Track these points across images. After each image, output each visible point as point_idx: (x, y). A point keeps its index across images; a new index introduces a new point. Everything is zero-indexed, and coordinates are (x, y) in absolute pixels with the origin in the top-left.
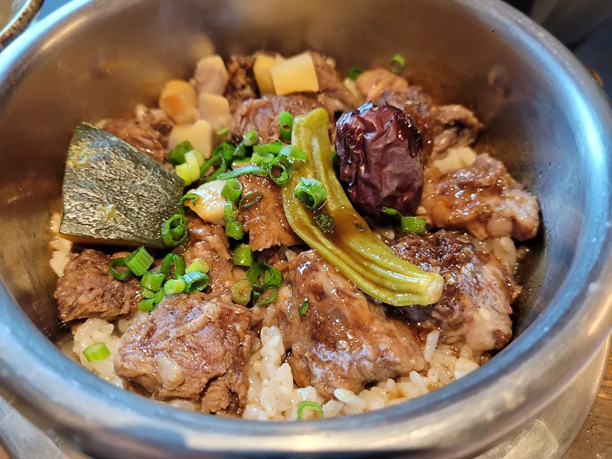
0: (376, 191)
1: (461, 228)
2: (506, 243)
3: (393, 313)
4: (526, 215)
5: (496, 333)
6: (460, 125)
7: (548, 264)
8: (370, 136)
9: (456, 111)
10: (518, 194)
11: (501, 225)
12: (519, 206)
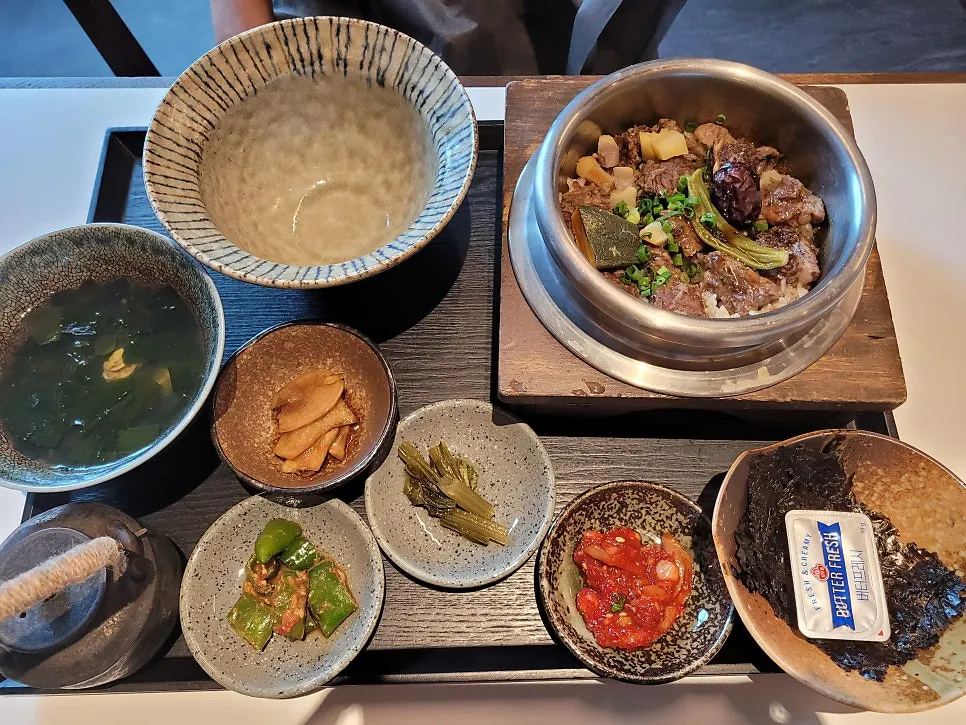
0: (742, 213)
1: (784, 223)
2: (808, 227)
3: (762, 273)
4: (818, 211)
5: (813, 274)
6: (769, 158)
7: (834, 235)
8: (737, 185)
9: (766, 150)
10: (812, 198)
11: (805, 218)
12: (814, 206)
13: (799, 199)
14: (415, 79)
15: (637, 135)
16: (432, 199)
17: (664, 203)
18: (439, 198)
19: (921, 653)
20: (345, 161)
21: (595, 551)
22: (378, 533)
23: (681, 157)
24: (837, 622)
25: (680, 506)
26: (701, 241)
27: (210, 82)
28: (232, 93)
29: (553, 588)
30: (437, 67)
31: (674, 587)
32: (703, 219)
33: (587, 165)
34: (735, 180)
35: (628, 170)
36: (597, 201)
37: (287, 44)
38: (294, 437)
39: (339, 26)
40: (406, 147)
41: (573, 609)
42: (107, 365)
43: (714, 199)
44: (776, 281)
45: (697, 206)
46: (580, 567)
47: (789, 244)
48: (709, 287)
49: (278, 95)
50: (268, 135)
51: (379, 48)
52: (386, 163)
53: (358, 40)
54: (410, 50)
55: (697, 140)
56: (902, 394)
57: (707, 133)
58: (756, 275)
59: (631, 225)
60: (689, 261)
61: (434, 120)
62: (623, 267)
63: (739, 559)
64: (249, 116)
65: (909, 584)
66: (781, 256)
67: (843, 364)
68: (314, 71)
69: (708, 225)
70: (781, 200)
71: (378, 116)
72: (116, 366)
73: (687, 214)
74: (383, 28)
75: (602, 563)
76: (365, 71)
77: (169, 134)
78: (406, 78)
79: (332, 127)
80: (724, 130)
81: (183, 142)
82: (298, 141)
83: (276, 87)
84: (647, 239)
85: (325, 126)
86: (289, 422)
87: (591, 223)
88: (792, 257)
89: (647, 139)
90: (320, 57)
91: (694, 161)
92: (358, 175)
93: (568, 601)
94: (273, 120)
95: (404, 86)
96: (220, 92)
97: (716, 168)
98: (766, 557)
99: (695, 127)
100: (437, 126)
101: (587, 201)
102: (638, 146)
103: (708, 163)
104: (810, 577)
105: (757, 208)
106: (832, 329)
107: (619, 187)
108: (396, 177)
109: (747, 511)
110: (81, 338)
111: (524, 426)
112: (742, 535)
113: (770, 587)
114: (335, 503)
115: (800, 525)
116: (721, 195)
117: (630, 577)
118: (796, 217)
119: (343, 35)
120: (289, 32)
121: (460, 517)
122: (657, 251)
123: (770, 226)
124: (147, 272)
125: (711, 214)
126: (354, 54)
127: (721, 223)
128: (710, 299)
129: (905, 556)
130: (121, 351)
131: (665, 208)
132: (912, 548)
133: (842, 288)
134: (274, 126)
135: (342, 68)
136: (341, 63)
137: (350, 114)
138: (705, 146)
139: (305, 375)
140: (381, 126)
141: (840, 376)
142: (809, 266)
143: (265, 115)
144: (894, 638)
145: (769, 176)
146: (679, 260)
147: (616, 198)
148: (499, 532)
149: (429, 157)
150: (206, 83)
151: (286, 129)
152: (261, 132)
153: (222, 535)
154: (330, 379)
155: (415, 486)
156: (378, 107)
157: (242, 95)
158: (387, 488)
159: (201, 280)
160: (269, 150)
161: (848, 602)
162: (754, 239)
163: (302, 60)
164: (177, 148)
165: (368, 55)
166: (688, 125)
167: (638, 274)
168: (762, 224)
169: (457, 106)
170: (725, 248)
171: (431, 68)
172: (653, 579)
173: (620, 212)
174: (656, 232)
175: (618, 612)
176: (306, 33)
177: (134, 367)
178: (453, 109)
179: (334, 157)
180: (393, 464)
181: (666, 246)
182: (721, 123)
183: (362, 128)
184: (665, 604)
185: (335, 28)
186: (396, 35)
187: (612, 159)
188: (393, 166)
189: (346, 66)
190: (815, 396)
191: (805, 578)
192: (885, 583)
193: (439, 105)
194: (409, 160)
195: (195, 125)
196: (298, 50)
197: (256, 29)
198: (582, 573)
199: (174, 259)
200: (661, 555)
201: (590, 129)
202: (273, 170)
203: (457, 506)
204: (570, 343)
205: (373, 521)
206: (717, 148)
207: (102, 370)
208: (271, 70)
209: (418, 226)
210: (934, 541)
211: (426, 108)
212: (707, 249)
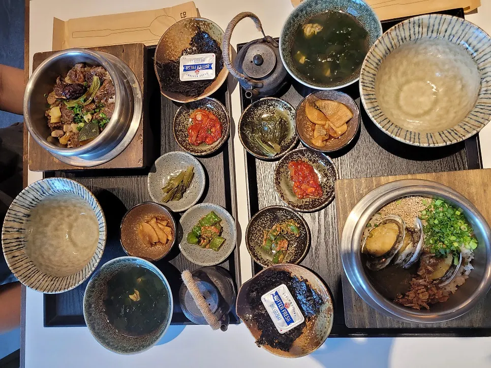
0: (81, 90)
1: (84, 76)
2: (86, 69)
3: (101, 84)
4: (81, 65)
5: (102, 68)
6: (61, 80)
7: (88, 61)
9: (58, 81)
10: (76, 67)
11: (83, 70)
12: (78, 67)
13: (76, 71)
14: (28, 202)
15: (52, 124)
16: (75, 193)
17: (77, 115)
18: (75, 191)
19: (218, 45)
20: (59, 233)
21: (194, 139)
22: (190, 206)
23: (60, 109)
24: (210, 68)
25: (180, 113)
26: (91, 103)
27: (28, 276)
28: (32, 269)
29: (205, 151)
30: (23, 194)
31: (204, 115)
32: (83, 102)
33: (62, 141)
34: (69, 91)
35: (65, 126)
36: (76, 137)
37: (13, 250)
38: (160, 237)
39: (6, 231)
40: (54, 208)
41: (212, 146)
42: (135, 300)
43: (76, 98)
44: (105, 80)
45: (78, 104)
46: (200, 143)
47: (92, 76)
48: (106, 101)
49: (33, 255)
50: (49, 259)
51: (15, 216)
52: (61, 216)
53: (12, 224)
54: (16, 204)
55: (53, 104)
56: (141, 45)
57: (51, 100)
58: (102, 87)
59: (85, 125)
60: (97, 107)
61: (44, 195)
62: (100, 128)
63: (193, 96)
64: (41, 264)
65: (201, 46)
66: (95, 78)
67: (132, 61)
68: (23, 241)
69: (85, 101)
70: (76, 77)
71: (41, 219)
72: (135, 297)
73: (81, 107)
74: (7, 214)
75: (197, 137)
76: (24, 222)
77: (49, 287)
78: (27, 206)
79: (45, 237)
80: (50, 94)
81: (52, 282)
82: (51, 249)
83: (30, 255)
84: (90, 120)
85: (45, 239)
86: (155, 240)
87: (84, 138)
88: (96, 75)
89: (53, 120)
90: (18, 238)
91: (61, 105)
92: (65, 227)
93: (209, 147)
94: (43, 257)
95: (31, 207)
96: (33, 272)
97: (64, 98)
98: (194, 87)
99: (48, 104)
100: (47, 193)
101: (76, 140)
102: (55, 123)
103: (62, 100)
104: (199, 75)
105: (79, 85)
106: (120, 64)
107: (71, 130)
108: (66, 213)
109: (180, 92)
110: (125, 310)
111: (156, 162)
112: (187, 94)
113: (203, 87)
114: (181, 221)
115: (184, 77)
116: (75, 96)
117: (201, 128)
118: (82, 72)
119: (10, 230)
120: (8, 249)
121: (185, 182)
122: (94, 117)
123: (86, 81)
124: (101, 292)
125: (81, 99)
126: (17, 225)
127: (84, 96)
128: (110, 101)
129: (193, 47)
130: (130, 296)
131: (78, 114)
132: (191, 44)
133: (106, 61)
134: (45, 257)
135: (22, 230)
136: (20, 230)
137: (40, 230)
138: (56, 101)
139: (140, 236)
140: (45, 218)
141: (135, 62)
142: (99, 70)
143: (41, 260)
144: (215, 53)
145: (67, 80)
146: (98, 110)
147: (75, 130)
148: (190, 168)
149: (59, 198)
150: (29, 277)
151: (46, 253)
152: (47, 261)
153: (191, 256)
154: (141, 228)
155: (176, 197)
156: (38, 218)
157: (33, 266)
158: (177, 206)
159: (104, 268)
160: (55, 259)
161: (205, 64)
162: (90, 86)
163: (19, 245)
164: (55, 284)
165: (18, 220)
166: (48, 106)
167: (102, 123)
168: (85, 83)
169: (39, 186)
170: (93, 95)
171: (24, 196)
172: (202, 121)
173: (80, 129)
174: (87, 117)
175: (211, 131)
176: (9, 243)
177: (135, 290)
178: (40, 187)
179: (58, 237)
180: (169, 204)
181: (92, 114)
182: (47, 95)
183: (46, 225)
184: (208, 118)
185: (6, 233)
186: (10, 209)
187: (61, 132)
188: (62, 214)
189: (22, 229)
190: (142, 70)
191: (199, 76)
192: (201, 53)
193: (39, 193)
194: (59, 207)
195: (46, 280)
196: (15, 246)
197: (6, 261)
198: (201, 143)
199: (96, 280)
200: (195, 119)
201: (49, 139)
202: (63, 257)
203: (182, 182)
204: (126, 145)
205: (186, 208)
206: (57, 97)
207: (137, 301)
208: (24, 256)
209: (85, 196)
210: (188, 38)
211: (39, 198)
212: (93, 101)
